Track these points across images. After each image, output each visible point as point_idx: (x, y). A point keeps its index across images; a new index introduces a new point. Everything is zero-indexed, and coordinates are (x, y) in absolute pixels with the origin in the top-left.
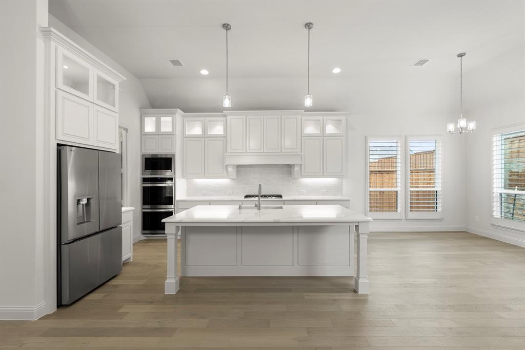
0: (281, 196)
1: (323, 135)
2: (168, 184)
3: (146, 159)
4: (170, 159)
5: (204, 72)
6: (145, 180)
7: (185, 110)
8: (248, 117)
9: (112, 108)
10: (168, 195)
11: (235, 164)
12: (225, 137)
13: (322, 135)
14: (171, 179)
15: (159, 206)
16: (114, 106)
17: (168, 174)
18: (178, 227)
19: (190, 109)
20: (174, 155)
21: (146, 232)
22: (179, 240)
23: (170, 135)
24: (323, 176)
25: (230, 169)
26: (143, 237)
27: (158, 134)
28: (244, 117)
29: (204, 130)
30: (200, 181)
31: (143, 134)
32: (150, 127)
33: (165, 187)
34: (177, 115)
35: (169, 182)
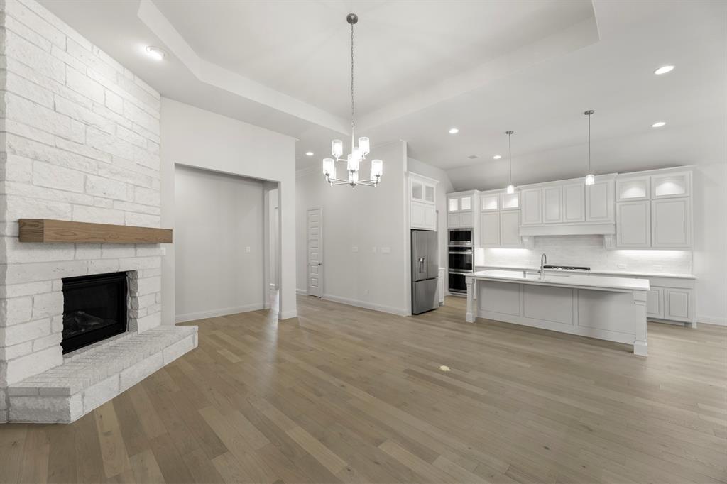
0: (589, 269)
1: (651, 198)
2: (468, 252)
3: (451, 232)
4: (470, 232)
5: (497, 157)
6: (450, 249)
7: (482, 189)
8: (544, 189)
9: (432, 203)
10: (468, 262)
11: (530, 235)
12: (519, 209)
13: (648, 198)
14: (470, 248)
15: (461, 270)
16: (433, 201)
17: (468, 244)
18: (473, 280)
19: (485, 187)
20: (472, 229)
21: (451, 289)
22: (475, 300)
23: (469, 212)
24: (651, 247)
25: (525, 240)
26: (449, 294)
27: (460, 212)
28: (540, 189)
29: (499, 204)
30: (496, 251)
31: (448, 213)
32: (453, 207)
33: (466, 255)
34: (475, 195)
35: (469, 250)
